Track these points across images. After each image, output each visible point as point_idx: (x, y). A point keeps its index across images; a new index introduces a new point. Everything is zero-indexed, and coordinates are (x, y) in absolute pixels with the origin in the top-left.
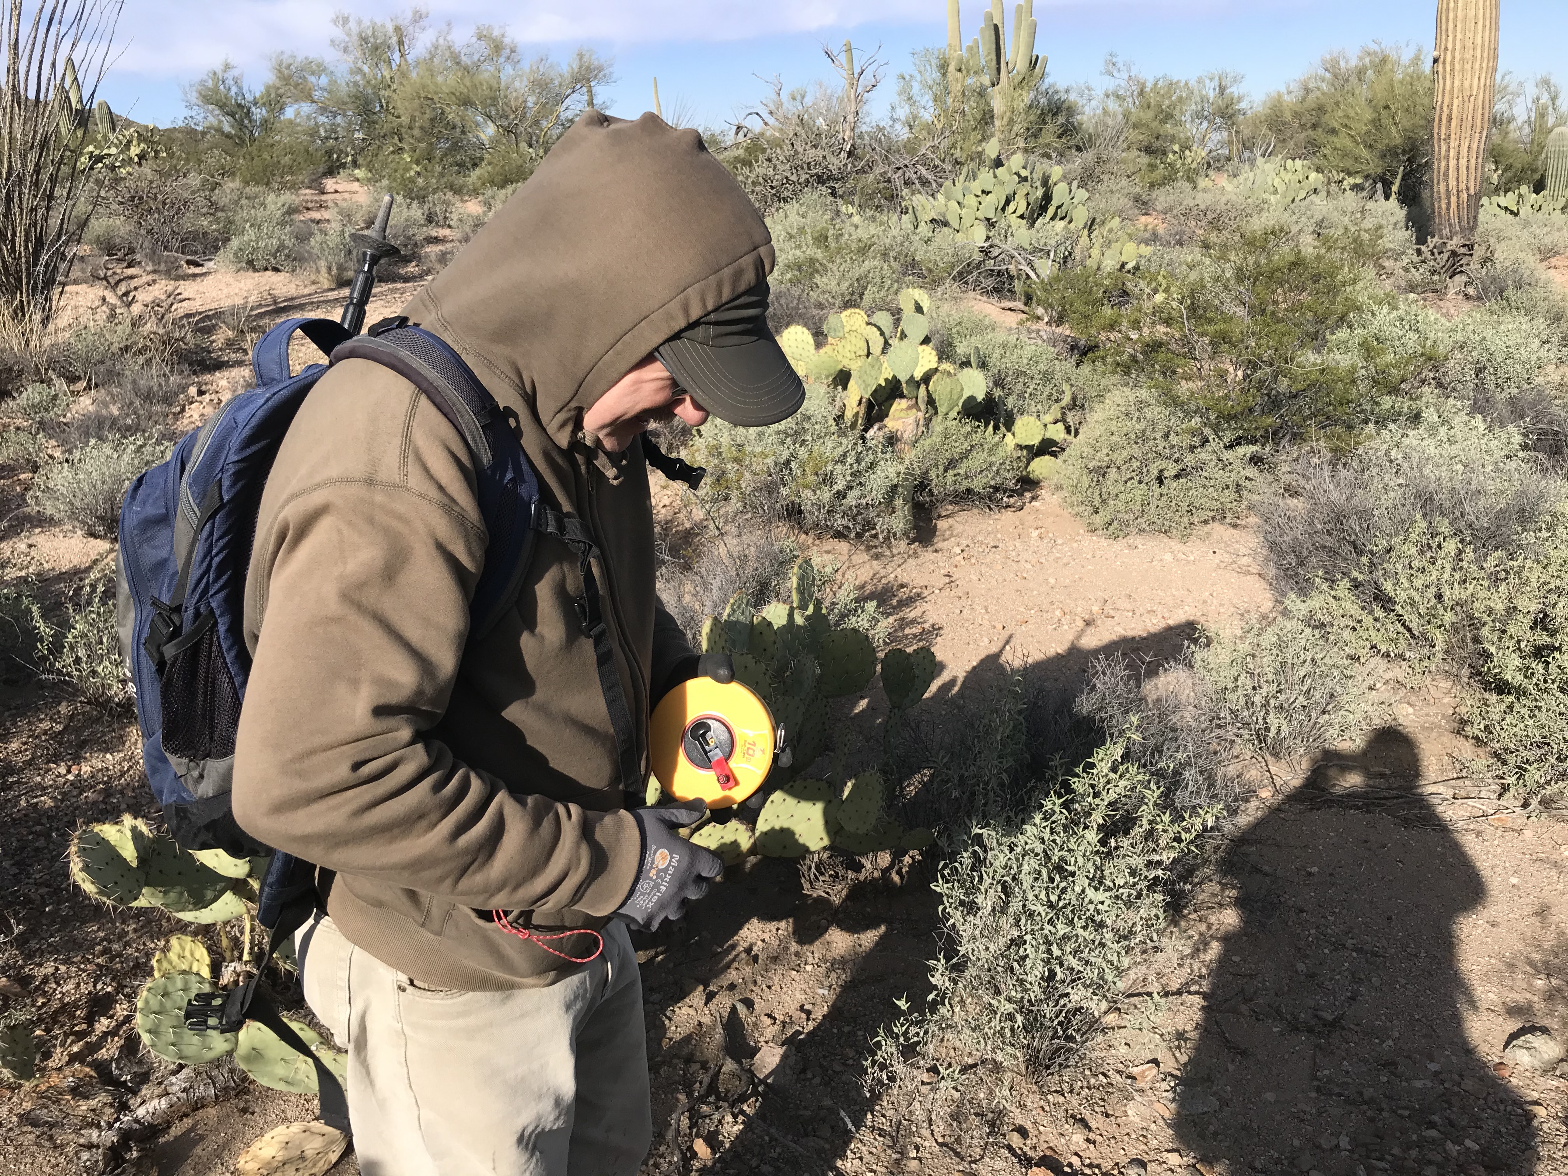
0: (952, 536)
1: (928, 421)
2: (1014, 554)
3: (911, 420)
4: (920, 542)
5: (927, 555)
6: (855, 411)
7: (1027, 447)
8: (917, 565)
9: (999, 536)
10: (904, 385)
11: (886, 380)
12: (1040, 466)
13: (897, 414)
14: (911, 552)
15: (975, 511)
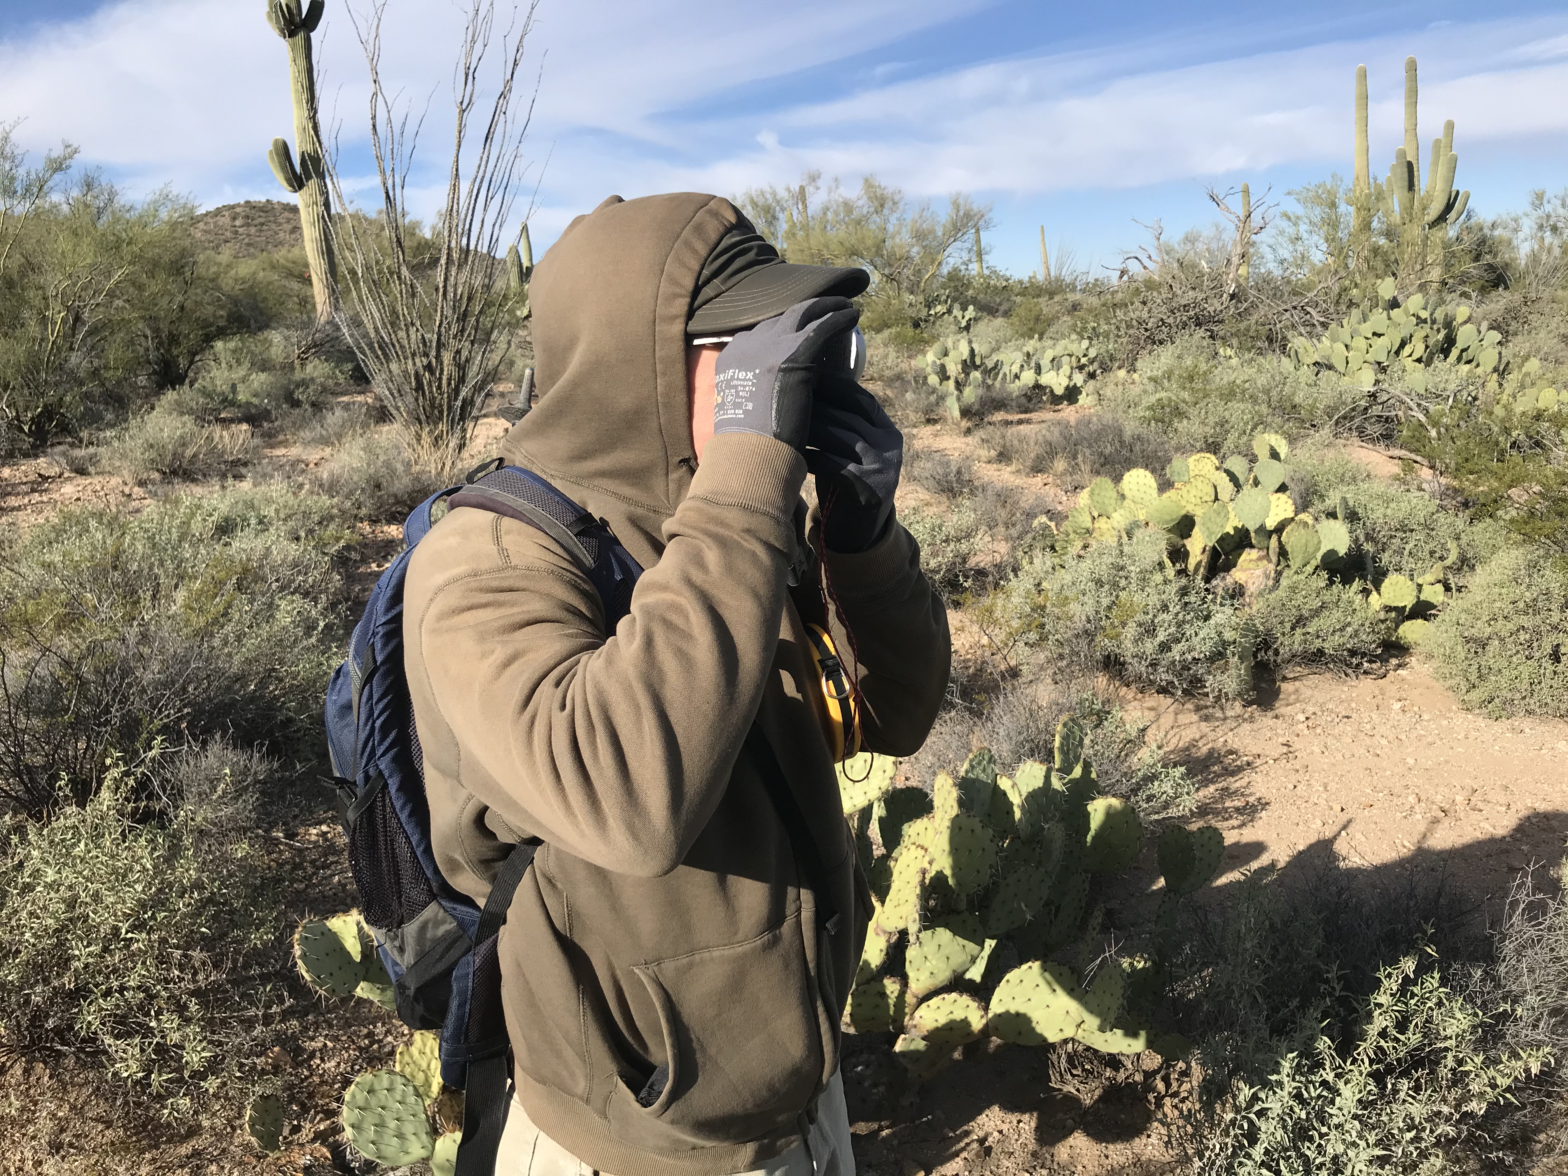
0: (1298, 700)
1: (1279, 574)
2: (1368, 726)
3: (1259, 572)
4: (1259, 705)
5: (1266, 721)
6: (1198, 559)
7: (1396, 609)
8: (1253, 730)
9: (1353, 705)
10: (1253, 535)
11: (1236, 528)
12: (1411, 630)
13: (1245, 565)
14: (1246, 716)
15: (1328, 675)
